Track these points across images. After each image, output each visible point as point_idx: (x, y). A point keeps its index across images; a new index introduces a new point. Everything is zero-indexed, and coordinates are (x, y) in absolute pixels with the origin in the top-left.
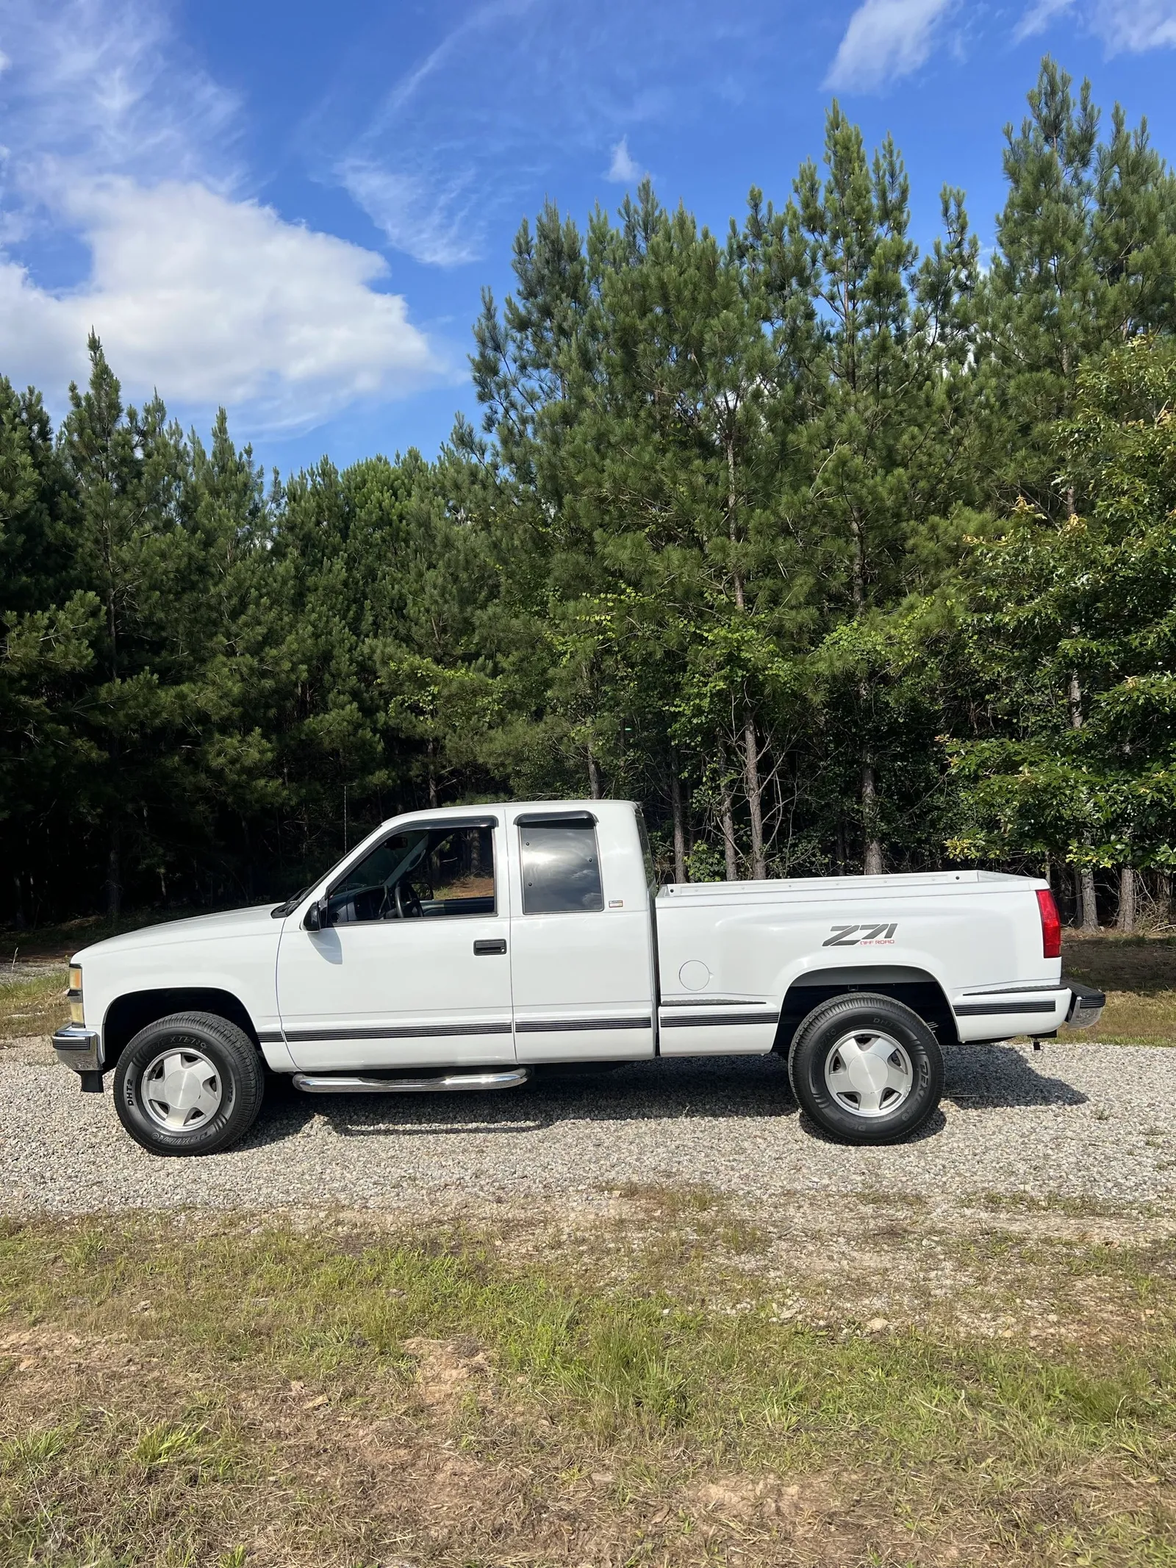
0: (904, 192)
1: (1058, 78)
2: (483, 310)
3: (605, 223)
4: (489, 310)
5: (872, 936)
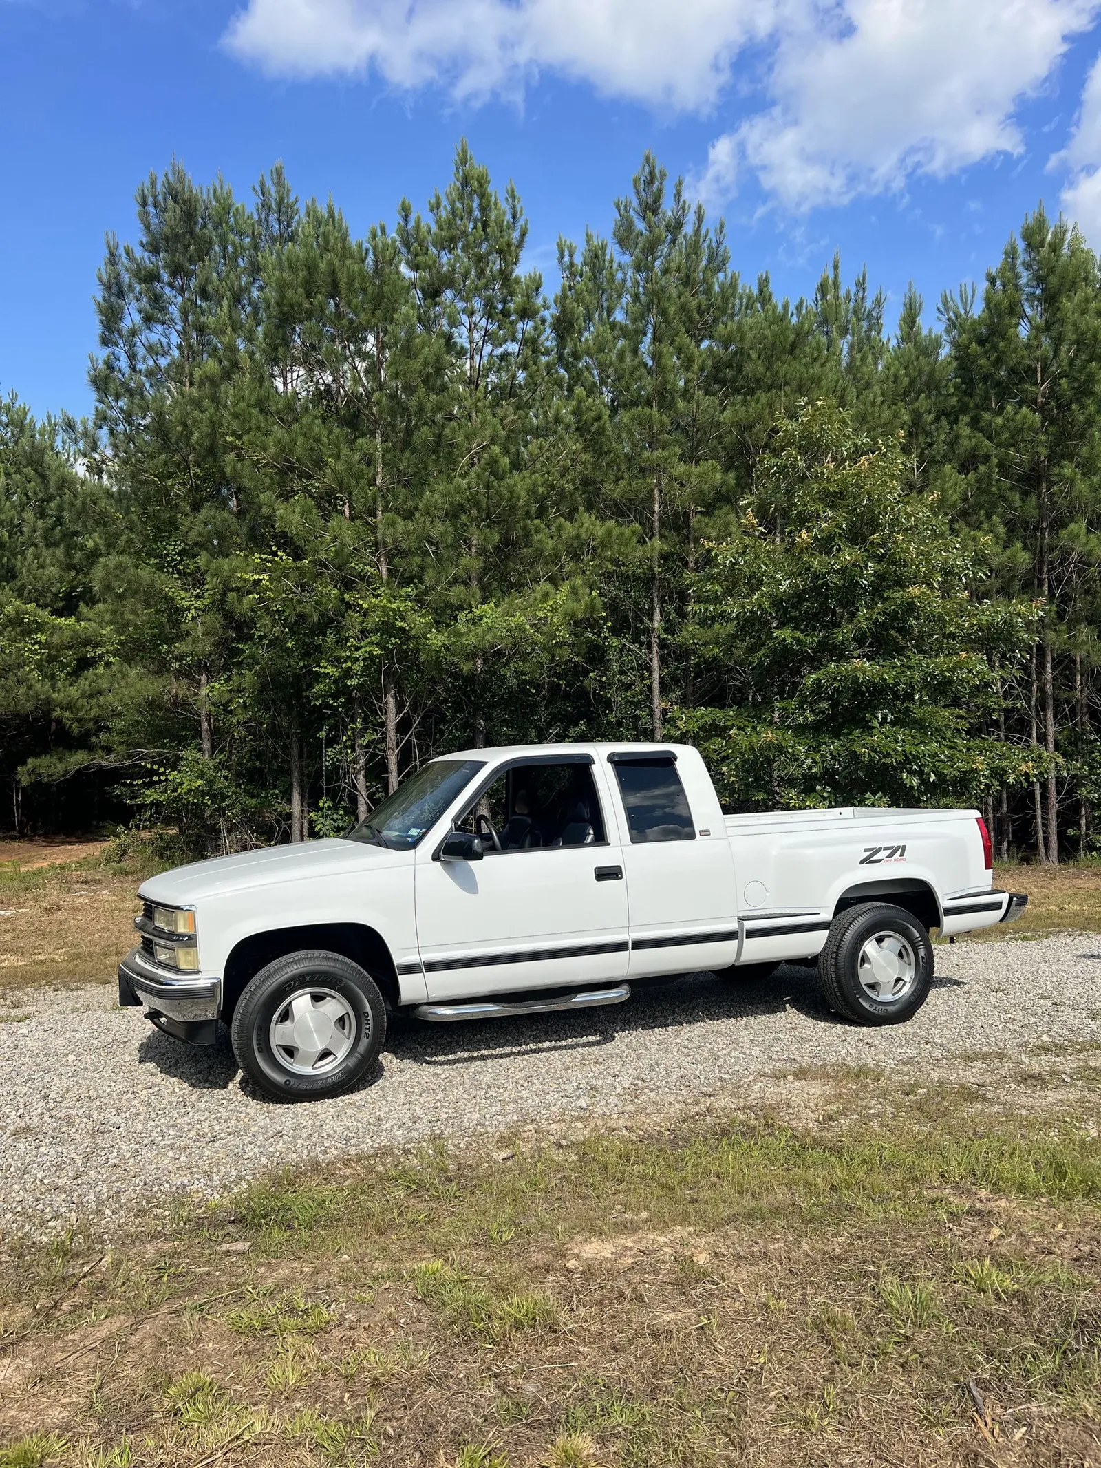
0: (524, 234)
1: (657, 171)
2: (107, 254)
3: (229, 196)
4: (112, 254)
5: (890, 856)
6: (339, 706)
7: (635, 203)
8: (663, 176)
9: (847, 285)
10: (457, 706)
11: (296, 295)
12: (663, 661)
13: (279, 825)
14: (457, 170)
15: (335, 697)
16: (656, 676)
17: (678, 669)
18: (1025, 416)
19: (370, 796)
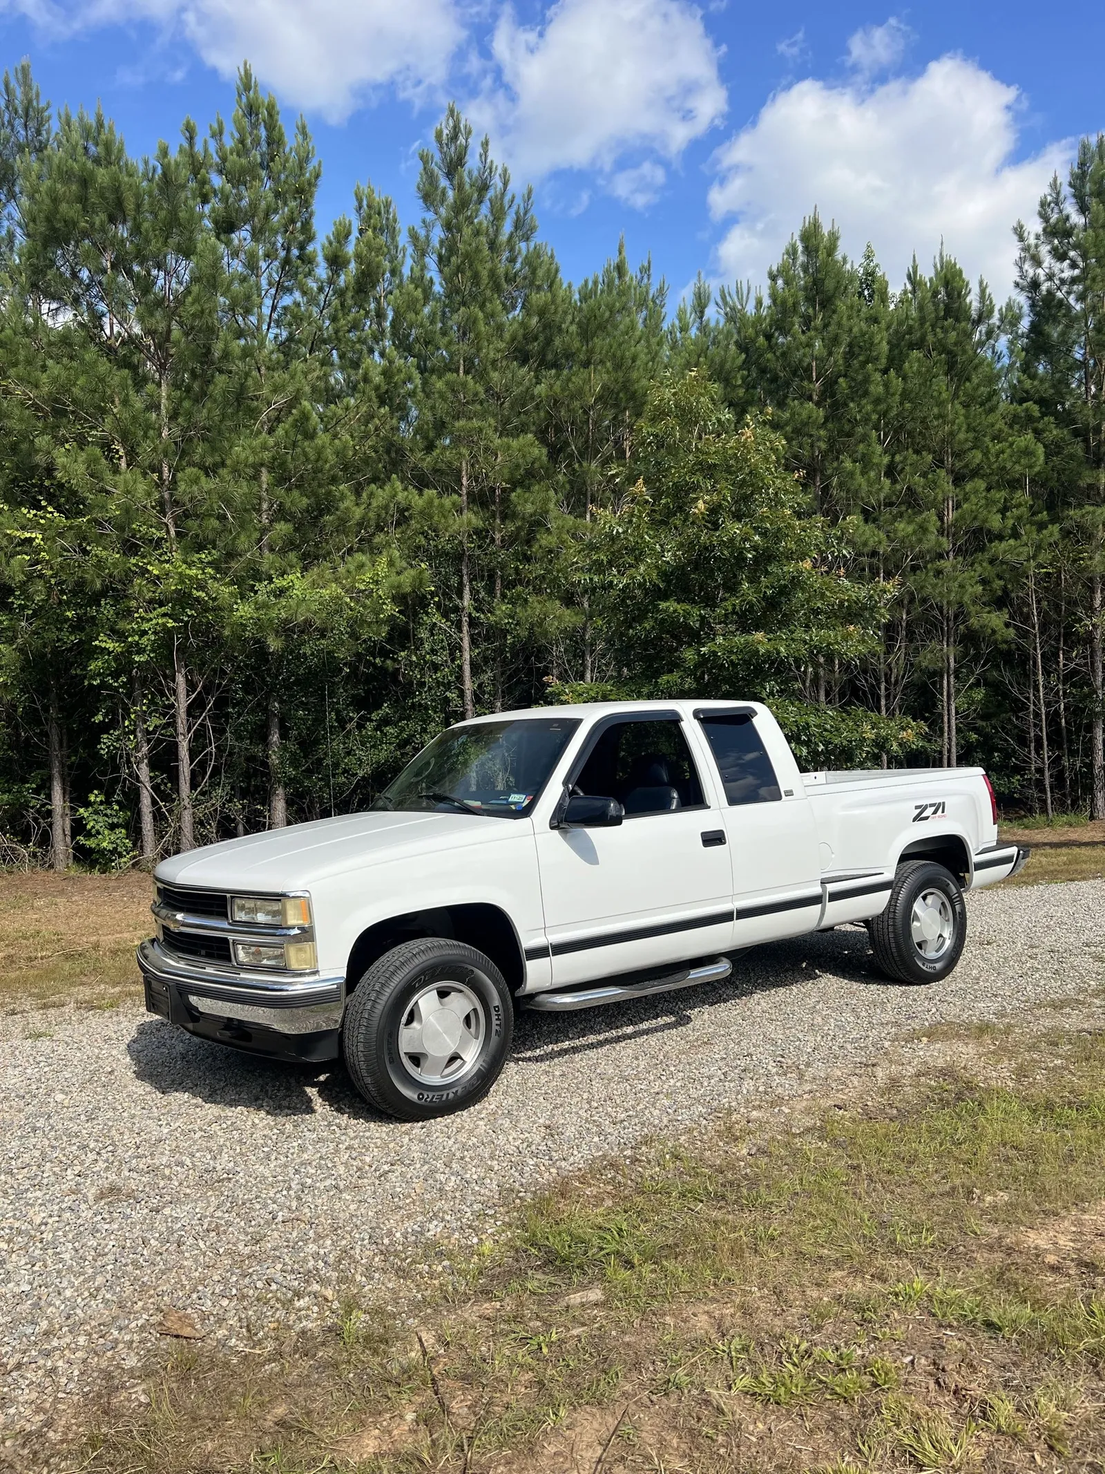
1: (462, 126)
5: (935, 812)
6: (120, 687)
7: (437, 157)
8: (469, 133)
9: (632, 271)
10: (248, 687)
11: (68, 210)
12: (474, 642)
13: (38, 824)
14: (240, 96)
15: (116, 676)
16: (467, 656)
17: (487, 649)
18: (811, 411)
19: (156, 788)
